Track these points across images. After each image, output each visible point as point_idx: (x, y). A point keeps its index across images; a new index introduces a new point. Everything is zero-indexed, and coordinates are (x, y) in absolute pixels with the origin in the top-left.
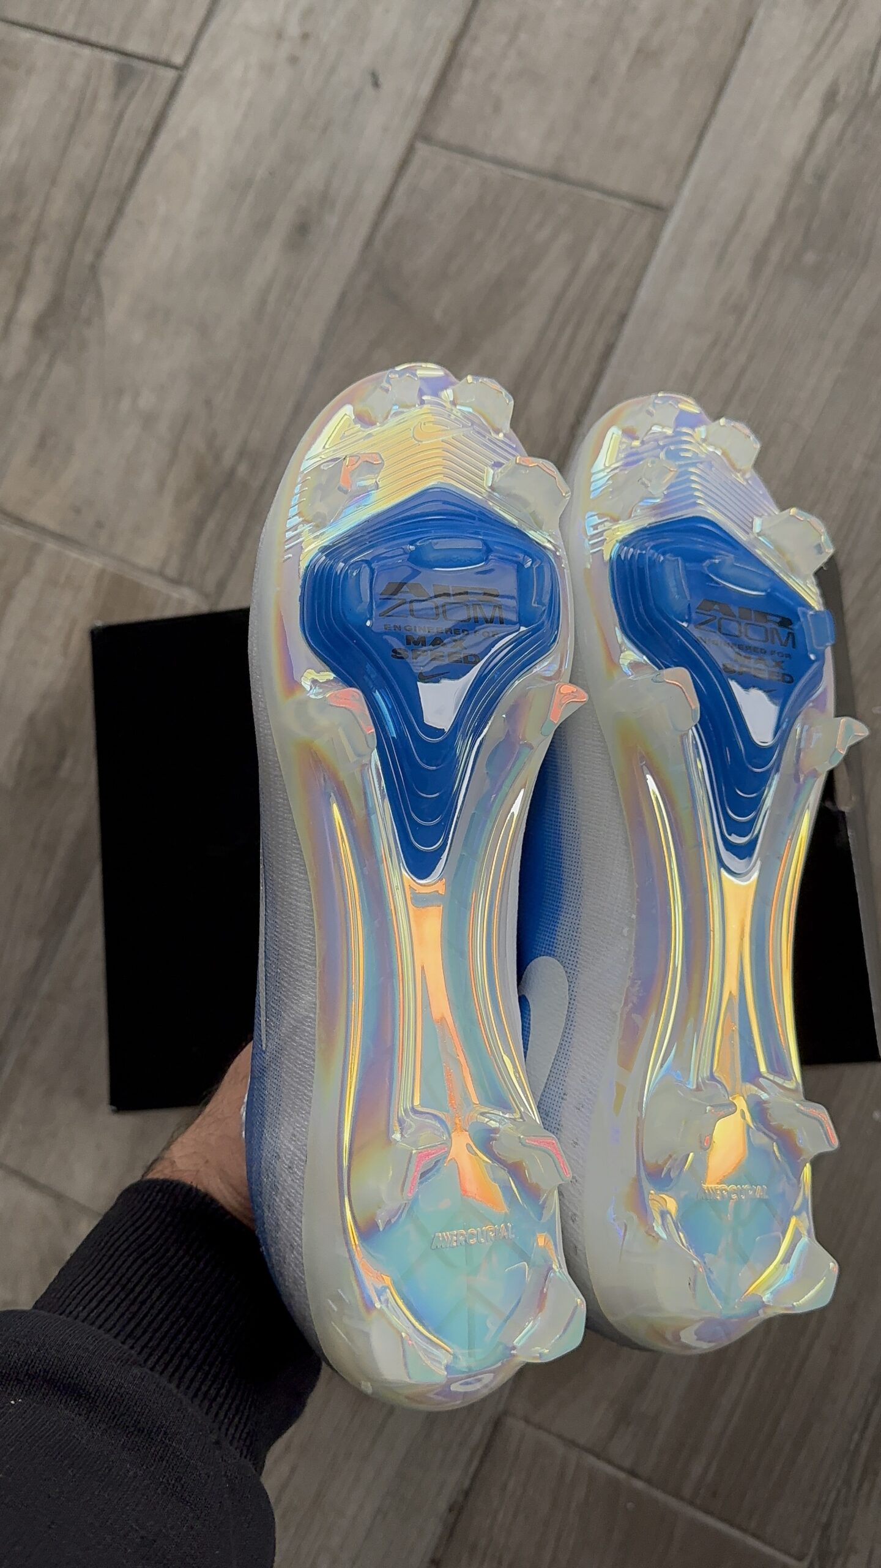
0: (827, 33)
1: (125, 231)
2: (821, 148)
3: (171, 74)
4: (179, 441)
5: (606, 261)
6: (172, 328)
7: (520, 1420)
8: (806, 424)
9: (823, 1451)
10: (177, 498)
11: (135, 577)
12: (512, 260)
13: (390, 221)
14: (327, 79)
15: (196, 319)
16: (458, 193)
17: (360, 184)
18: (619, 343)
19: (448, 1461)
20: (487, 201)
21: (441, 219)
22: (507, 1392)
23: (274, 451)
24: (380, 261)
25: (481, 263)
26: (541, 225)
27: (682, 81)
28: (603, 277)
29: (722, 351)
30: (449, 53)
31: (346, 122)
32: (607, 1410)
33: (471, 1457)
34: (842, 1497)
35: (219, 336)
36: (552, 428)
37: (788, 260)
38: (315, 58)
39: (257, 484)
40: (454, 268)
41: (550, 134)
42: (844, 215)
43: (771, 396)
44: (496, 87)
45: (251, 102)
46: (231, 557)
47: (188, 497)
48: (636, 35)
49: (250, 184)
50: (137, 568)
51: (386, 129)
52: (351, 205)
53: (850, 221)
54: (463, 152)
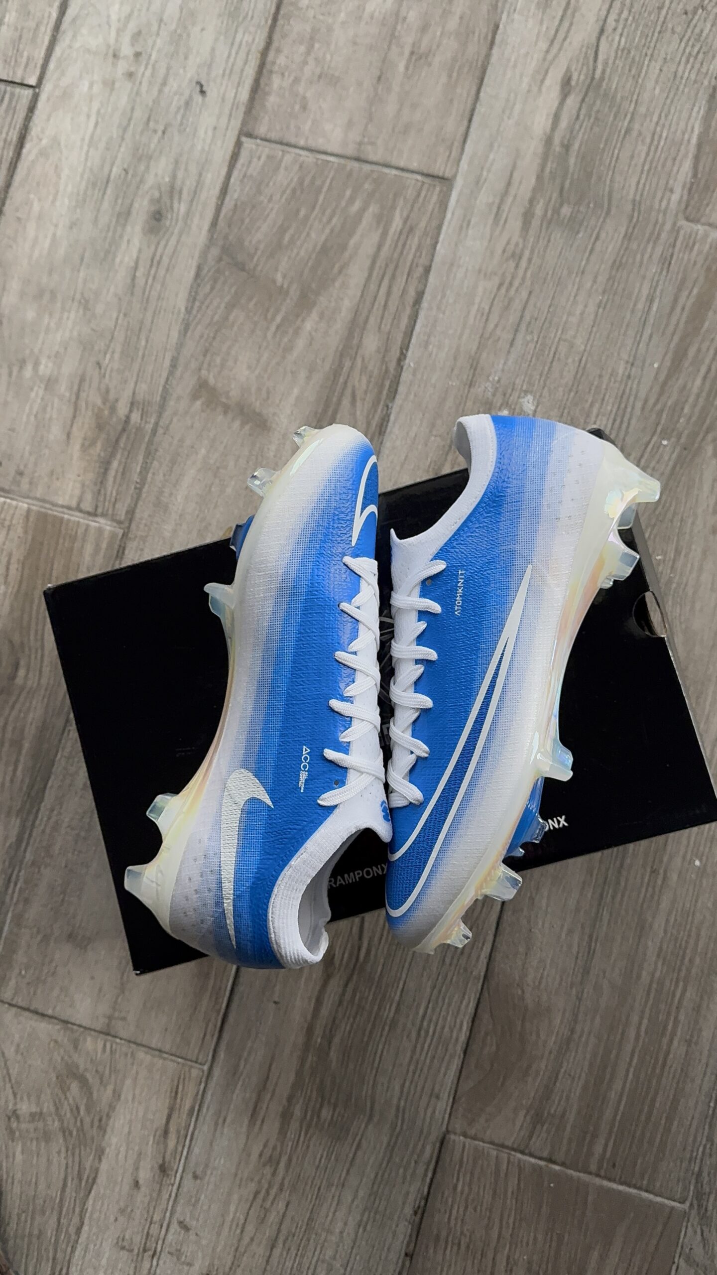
0: (557, 31)
1: (6, 227)
2: (563, 124)
3: (29, 92)
4: (78, 396)
5: (409, 223)
6: (59, 305)
7: (460, 1135)
8: (579, 341)
9: (690, 1118)
10: (83, 445)
11: (56, 512)
12: (332, 231)
13: (229, 203)
14: (160, 91)
15: (78, 296)
16: (282, 178)
17: (200, 175)
18: (427, 290)
19: (408, 1177)
20: (306, 183)
21: (270, 200)
22: (447, 1116)
23: (158, 398)
24: (226, 237)
25: (308, 234)
26: (352, 200)
27: (450, 76)
28: (407, 237)
29: (508, 290)
30: (258, 63)
31: (181, 124)
32: (525, 1117)
33: (426, 1170)
34: (708, 1151)
35: (99, 309)
36: (383, 360)
37: (549, 213)
38: (148, 73)
39: (149, 427)
40: (287, 238)
41: (350, 124)
42: (589, 175)
43: (550, 323)
44: (301, 89)
45: (98, 112)
46: (136, 488)
47: (93, 443)
48: (408, 40)
49: (108, 181)
50: (56, 505)
51: (215, 129)
52: (195, 191)
53: (594, 180)
54: (280, 143)
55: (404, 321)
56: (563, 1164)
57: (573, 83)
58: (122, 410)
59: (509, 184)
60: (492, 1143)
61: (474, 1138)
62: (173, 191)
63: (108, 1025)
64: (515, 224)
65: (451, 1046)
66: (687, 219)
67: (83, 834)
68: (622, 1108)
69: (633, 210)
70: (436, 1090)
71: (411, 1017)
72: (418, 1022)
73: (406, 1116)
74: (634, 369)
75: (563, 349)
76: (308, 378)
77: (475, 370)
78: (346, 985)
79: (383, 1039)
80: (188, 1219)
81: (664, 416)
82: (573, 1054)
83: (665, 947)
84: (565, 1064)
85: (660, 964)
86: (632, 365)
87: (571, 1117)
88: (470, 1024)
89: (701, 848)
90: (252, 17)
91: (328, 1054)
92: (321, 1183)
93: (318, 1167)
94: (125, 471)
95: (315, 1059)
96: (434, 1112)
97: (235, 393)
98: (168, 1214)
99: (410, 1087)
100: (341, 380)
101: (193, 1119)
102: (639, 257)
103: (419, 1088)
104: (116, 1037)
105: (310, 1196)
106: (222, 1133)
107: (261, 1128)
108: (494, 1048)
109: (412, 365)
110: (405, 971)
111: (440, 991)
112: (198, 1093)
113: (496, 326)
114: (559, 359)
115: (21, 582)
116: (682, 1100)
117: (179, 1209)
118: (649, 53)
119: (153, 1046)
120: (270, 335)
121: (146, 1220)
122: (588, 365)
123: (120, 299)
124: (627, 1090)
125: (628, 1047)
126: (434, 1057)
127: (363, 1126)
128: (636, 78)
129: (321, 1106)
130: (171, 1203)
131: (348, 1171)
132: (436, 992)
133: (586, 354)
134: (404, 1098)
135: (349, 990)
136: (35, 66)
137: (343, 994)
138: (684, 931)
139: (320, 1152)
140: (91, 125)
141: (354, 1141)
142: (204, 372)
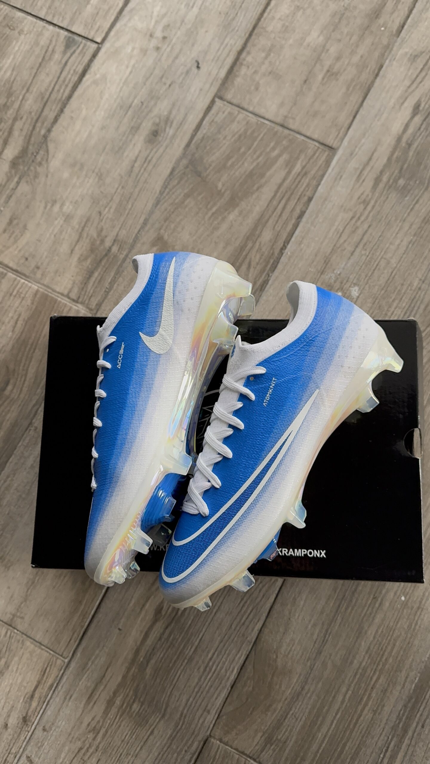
0: (417, 76)
1: (63, 120)
2: (410, 131)
3: (95, 46)
4: (83, 230)
5: (304, 171)
6: (84, 173)
7: (217, 740)
8: (394, 261)
10: (79, 259)
11: (54, 295)
12: (258, 164)
13: (199, 135)
14: (173, 61)
15: (97, 170)
16: (234, 127)
17: (186, 114)
18: (308, 211)
19: (179, 760)
20: (249, 133)
21: (225, 138)
22: (212, 726)
23: (131, 241)
24: (193, 155)
25: (243, 163)
26: (274, 149)
27: (348, 89)
28: (302, 177)
29: (356, 222)
30: (235, 57)
31: (181, 83)
32: (261, 737)
33: (191, 758)
35: (108, 180)
36: (272, 248)
37: (391, 181)
38: (169, 49)
39: (122, 257)
40: (230, 163)
41: (282, 104)
42: (420, 164)
43: (378, 246)
44: (257, 78)
45: (134, 66)
46: (105, 291)
47: (86, 259)
48: (327, 63)
49: (130, 107)
50: (55, 291)
51: (201, 90)
52: (181, 124)
53: (422, 167)
54: (238, 106)
55: (290, 227)
57: (421, 108)
58: (108, 243)
59: (370, 159)
60: (236, 749)
61: (226, 744)
62: (168, 121)
63: (12, 620)
64: (369, 183)
65: (223, 682)
67: (24, 496)
68: (324, 745)
70: (208, 708)
71: (203, 657)
72: (206, 662)
73: (186, 720)
74: (424, 285)
75: (383, 263)
76: (225, 248)
77: (327, 265)
78: (166, 628)
79: (182, 668)
80: (33, 756)
82: (300, 703)
83: (372, 647)
84: (293, 709)
85: (367, 658)
86: (423, 282)
87: (291, 744)
88: (239, 670)
89: (407, 590)
90: (237, 31)
91: (145, 669)
92: (123, 752)
93: (123, 741)
94: (101, 280)
95: (136, 670)
96: (204, 722)
98: (21, 750)
99: (192, 702)
100: (244, 253)
101: (51, 692)
103: (198, 704)
104: (14, 628)
105: (114, 758)
106: (67, 705)
107: (92, 707)
108: (251, 689)
109: (289, 253)
110: (205, 627)
111: (224, 645)
112: (57, 676)
113: (345, 241)
114: (379, 269)
115: (22, 333)
116: (363, 749)
117: (29, 748)
119: (37, 640)
120: (207, 217)
121: (7, 750)
122: (396, 277)
123: (122, 177)
124: (329, 734)
125: (336, 707)
126: (212, 686)
127: (158, 720)
129: (134, 702)
130: (25, 743)
131: (141, 748)
132: (222, 644)
133: (396, 270)
134: (187, 707)
135: (168, 631)
136: (102, 32)
137: (163, 633)
138: (386, 640)
139: (127, 732)
140: (128, 72)
141: (149, 729)
142: (162, 231)
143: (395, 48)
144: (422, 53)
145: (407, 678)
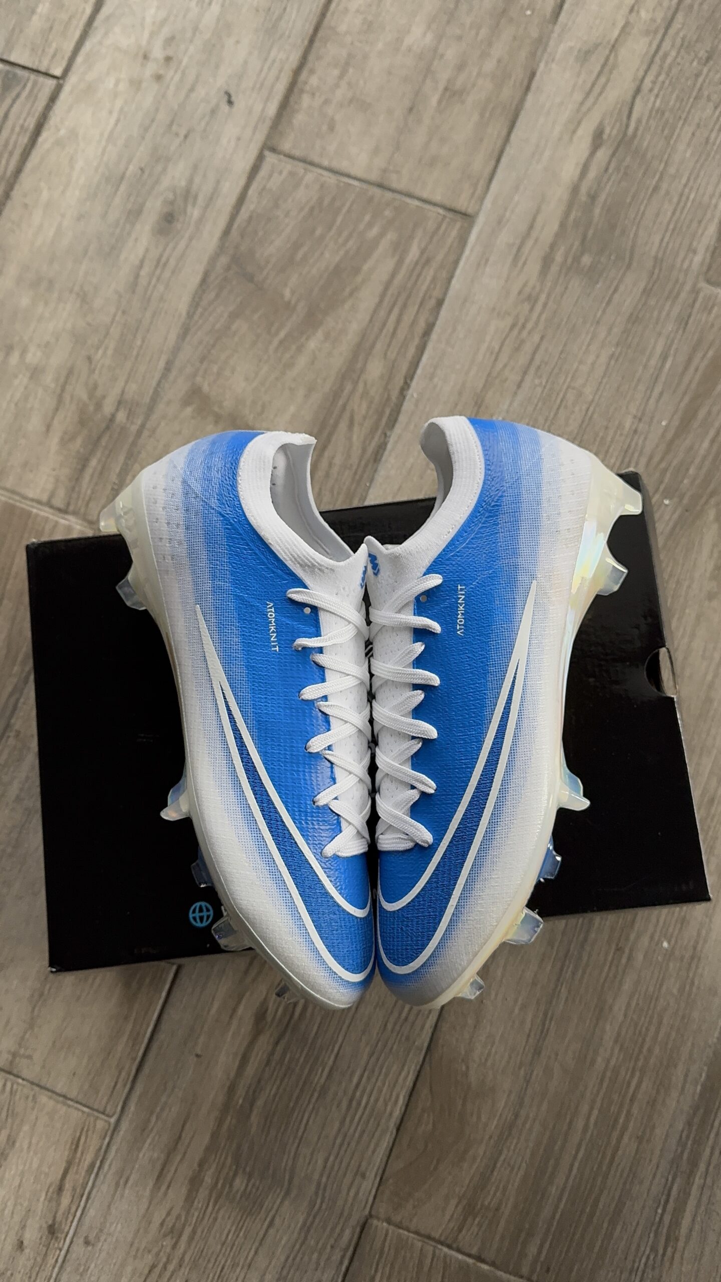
0: (593, 85)
2: (592, 174)
3: (52, 83)
4: (63, 390)
5: (425, 256)
6: (55, 295)
7: (383, 1221)
8: (588, 391)
9: (634, 1224)
10: (62, 439)
11: (25, 505)
12: (347, 252)
13: (244, 214)
14: (187, 96)
15: (77, 288)
16: (301, 195)
17: (218, 182)
18: (438, 323)
19: (322, 1264)
20: (326, 203)
21: (287, 215)
22: (371, 1199)
23: (148, 401)
24: (237, 247)
25: (322, 254)
26: (370, 225)
27: (482, 115)
28: (423, 268)
29: (520, 332)
30: (290, 80)
31: (205, 131)
32: (456, 1207)
33: (343, 1257)
34: (651, 1262)
35: (98, 303)
36: (386, 388)
37: (570, 260)
38: (177, 77)
39: (134, 428)
40: (300, 255)
41: (376, 151)
42: (613, 227)
43: (560, 369)
44: (330, 110)
45: (121, 109)
46: (113, 489)
47: (73, 438)
48: (443, 76)
49: (122, 177)
50: (26, 498)
51: (239, 139)
52: (211, 199)
53: (617, 232)
54: (304, 161)
55: (412, 351)
56: (493, 1264)
57: (605, 137)
58: (108, 407)
59: (531, 227)
60: (417, 1233)
61: (399, 1226)
62: (188, 195)
63: (11, 1063)
64: (533, 268)
65: (383, 1121)
66: (708, 281)
67: (9, 850)
68: (562, 1206)
69: (654, 267)
70: (363, 1168)
71: (344, 1084)
72: (350, 1092)
73: (327, 1194)
74: (641, 425)
75: (571, 397)
76: (307, 396)
77: (480, 407)
78: (277, 1043)
79: (311, 1106)
81: (668, 475)
82: (515, 1141)
83: (623, 1033)
84: (505, 1151)
85: (616, 1051)
86: (640, 420)
87: (507, 1210)
88: (407, 1098)
89: (671, 930)
90: (289, 37)
91: (249, 1117)
92: (226, 1262)
93: (223, 1243)
94: (103, 470)
95: (234, 1122)
96: (357, 1193)
97: (228, 404)
99: (333, 1165)
100: (341, 403)
101: (93, 1176)
102: (656, 313)
103: (344, 1165)
104: (18, 1076)
105: (211, 1275)
106: (122, 1196)
107: (166, 1194)
108: (430, 1126)
109: (415, 395)
110: (343, 1032)
111: (378, 1059)
112: (100, 1149)
113: (505, 366)
114: (566, 407)
116: (628, 1203)
117: (64, 1277)
118: (683, 116)
119: (58, 1090)
120: (272, 348)
122: (595, 416)
123: (120, 296)
124: (568, 1188)
125: (576, 1139)
126: (363, 1132)
127: (279, 1201)
128: (668, 139)
129: (235, 1175)
130: (56, 1270)
131: (256, 1252)
132: (373, 1059)
133: (593, 405)
134: (327, 1172)
135: (280, 1049)
136: (63, 58)
137: (272, 1053)
138: (645, 1017)
139: (228, 1227)
140: (112, 121)
141: (267, 1217)
142: (199, 379)
143: (552, 43)
144: (597, 46)
145: (686, 1076)
